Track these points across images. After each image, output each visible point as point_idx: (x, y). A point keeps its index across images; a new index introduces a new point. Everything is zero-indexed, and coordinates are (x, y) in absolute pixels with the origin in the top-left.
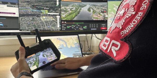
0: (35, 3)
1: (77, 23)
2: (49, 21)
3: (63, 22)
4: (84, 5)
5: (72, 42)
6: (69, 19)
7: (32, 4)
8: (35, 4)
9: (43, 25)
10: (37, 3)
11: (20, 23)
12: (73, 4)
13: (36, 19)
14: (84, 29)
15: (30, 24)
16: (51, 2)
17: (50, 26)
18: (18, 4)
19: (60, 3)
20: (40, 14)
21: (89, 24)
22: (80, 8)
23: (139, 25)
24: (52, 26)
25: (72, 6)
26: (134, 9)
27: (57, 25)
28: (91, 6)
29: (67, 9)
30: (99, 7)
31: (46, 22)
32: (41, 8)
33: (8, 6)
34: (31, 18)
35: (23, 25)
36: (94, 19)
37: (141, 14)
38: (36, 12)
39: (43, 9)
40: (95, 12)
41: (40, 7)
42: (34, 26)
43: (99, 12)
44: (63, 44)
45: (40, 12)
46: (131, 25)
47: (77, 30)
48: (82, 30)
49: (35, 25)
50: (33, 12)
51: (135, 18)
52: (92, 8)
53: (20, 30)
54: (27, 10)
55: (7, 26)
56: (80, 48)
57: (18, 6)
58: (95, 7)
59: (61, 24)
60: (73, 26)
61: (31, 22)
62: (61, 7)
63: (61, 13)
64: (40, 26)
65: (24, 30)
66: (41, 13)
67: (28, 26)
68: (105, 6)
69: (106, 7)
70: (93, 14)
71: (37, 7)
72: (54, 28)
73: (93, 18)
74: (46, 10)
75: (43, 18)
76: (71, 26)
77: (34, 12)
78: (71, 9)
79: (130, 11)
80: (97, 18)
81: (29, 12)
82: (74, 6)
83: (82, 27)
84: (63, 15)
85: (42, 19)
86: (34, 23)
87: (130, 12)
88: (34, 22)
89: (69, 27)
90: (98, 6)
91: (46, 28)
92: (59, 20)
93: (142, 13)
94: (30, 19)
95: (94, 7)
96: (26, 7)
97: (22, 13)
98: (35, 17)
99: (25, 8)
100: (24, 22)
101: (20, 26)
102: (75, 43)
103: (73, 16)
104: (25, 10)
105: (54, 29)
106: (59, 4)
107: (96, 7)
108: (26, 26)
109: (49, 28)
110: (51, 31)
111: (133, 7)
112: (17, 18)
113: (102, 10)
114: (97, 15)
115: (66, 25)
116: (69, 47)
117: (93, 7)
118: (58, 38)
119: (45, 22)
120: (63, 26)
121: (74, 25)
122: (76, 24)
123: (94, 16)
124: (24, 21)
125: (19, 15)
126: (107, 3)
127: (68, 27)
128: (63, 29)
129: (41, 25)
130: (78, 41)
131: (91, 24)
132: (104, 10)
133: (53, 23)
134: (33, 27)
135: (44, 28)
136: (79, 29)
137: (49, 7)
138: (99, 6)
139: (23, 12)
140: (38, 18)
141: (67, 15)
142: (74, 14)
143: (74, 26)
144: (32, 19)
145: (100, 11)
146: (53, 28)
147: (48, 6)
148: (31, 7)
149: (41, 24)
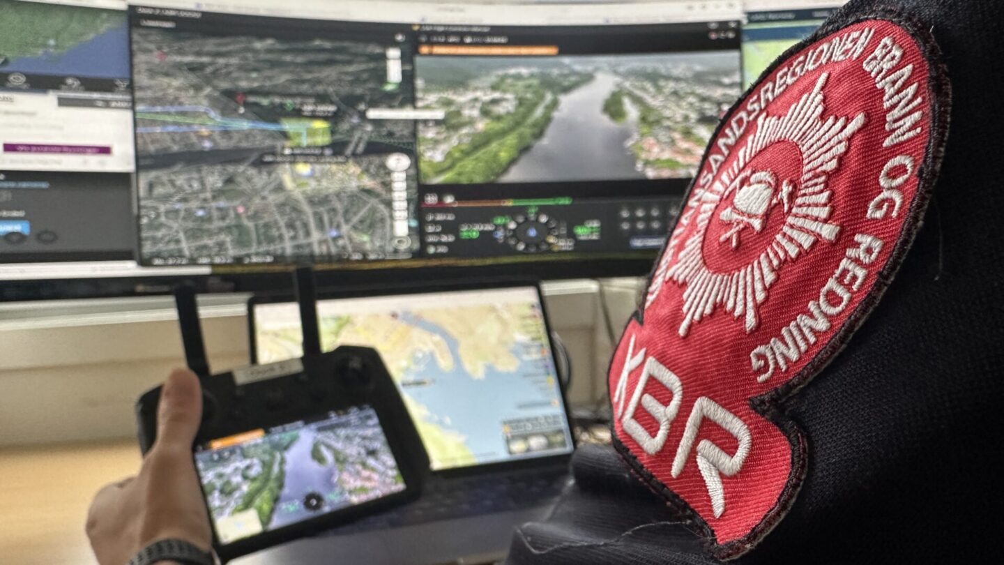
0: (243, 74)
1: (533, 204)
2: (338, 195)
3: (431, 199)
4: (574, 73)
5: (493, 339)
6: (478, 179)
7: (225, 85)
8: (244, 84)
9: (298, 224)
10: (254, 75)
11: (143, 212)
12: (501, 72)
13: (249, 180)
14: (580, 245)
15: (209, 219)
16: (349, 63)
17: (345, 229)
18: (131, 88)
19: (408, 68)
20: (273, 147)
21: (618, 209)
22: (549, 97)
23: (861, 323)
24: (355, 228)
25: (494, 88)
26: (830, 199)
27: (392, 217)
28: (627, 84)
29: (462, 106)
30: (683, 85)
31: (318, 201)
32: (282, 106)
33: (63, 102)
34: (214, 179)
35: (161, 225)
36: (651, 174)
37: (869, 251)
38: (247, 135)
39: (297, 114)
40: (658, 122)
41: (277, 100)
42: (236, 232)
43: (686, 118)
44: (432, 354)
45: (272, 135)
46: (812, 316)
47: (533, 250)
48: (566, 252)
49: (239, 226)
50: (226, 133)
51: (838, 272)
52: (630, 95)
53: (144, 263)
54: (189, 125)
55: (55, 237)
56: (552, 382)
57: (128, 97)
58: (652, 89)
59: (419, 210)
60: (505, 226)
61: (214, 204)
62: (419, 95)
63: (421, 135)
64: (275, 233)
65: (165, 259)
66: (279, 144)
67: (193, 234)
68: (726, 80)
69: (731, 86)
70: (643, 135)
71: (252, 99)
72: (372, 241)
73: (647, 163)
74: (314, 116)
75: (296, 177)
76: (489, 227)
77: (236, 137)
78: (485, 104)
79: (804, 210)
80: (672, 164)
81: (201, 138)
82: (504, 86)
83: (564, 231)
84: (433, 149)
85: (289, 183)
86: (235, 208)
87: (806, 217)
88: (236, 203)
89: (475, 235)
90: (677, 79)
91: (318, 242)
92: (408, 188)
93: (877, 245)
94: (208, 187)
95: (648, 85)
96: (181, 104)
97: (158, 146)
98: (241, 168)
99: (172, 110)
100: (168, 206)
101: (144, 234)
102: (517, 343)
103: (504, 156)
104: (175, 123)
105: (368, 247)
106: (404, 72)
107: (659, 89)
108: (181, 236)
109: (341, 242)
110: (348, 260)
111: (826, 185)
112: (121, 179)
113: (707, 105)
114: (673, 142)
115: (451, 217)
116: (477, 370)
117: (644, 89)
118: (399, 312)
119: (311, 201)
120: (435, 223)
121: (512, 213)
122: (522, 210)
123: (649, 151)
124: (166, 198)
125: (138, 157)
126: (742, 59)
127: (471, 232)
128: (436, 244)
129: (282, 223)
130: (542, 329)
131: (632, 209)
132: (719, 104)
133: (365, 203)
134: (228, 239)
135: (302, 240)
136: (544, 247)
137: (335, 99)
138: (686, 80)
139: (163, 135)
140: (260, 179)
141: (462, 151)
142: (511, 140)
143: (512, 226)
144: (219, 185)
145: (694, 116)
146: (365, 238)
147: (331, 89)
148: (214, 102)
149: (283, 214)
